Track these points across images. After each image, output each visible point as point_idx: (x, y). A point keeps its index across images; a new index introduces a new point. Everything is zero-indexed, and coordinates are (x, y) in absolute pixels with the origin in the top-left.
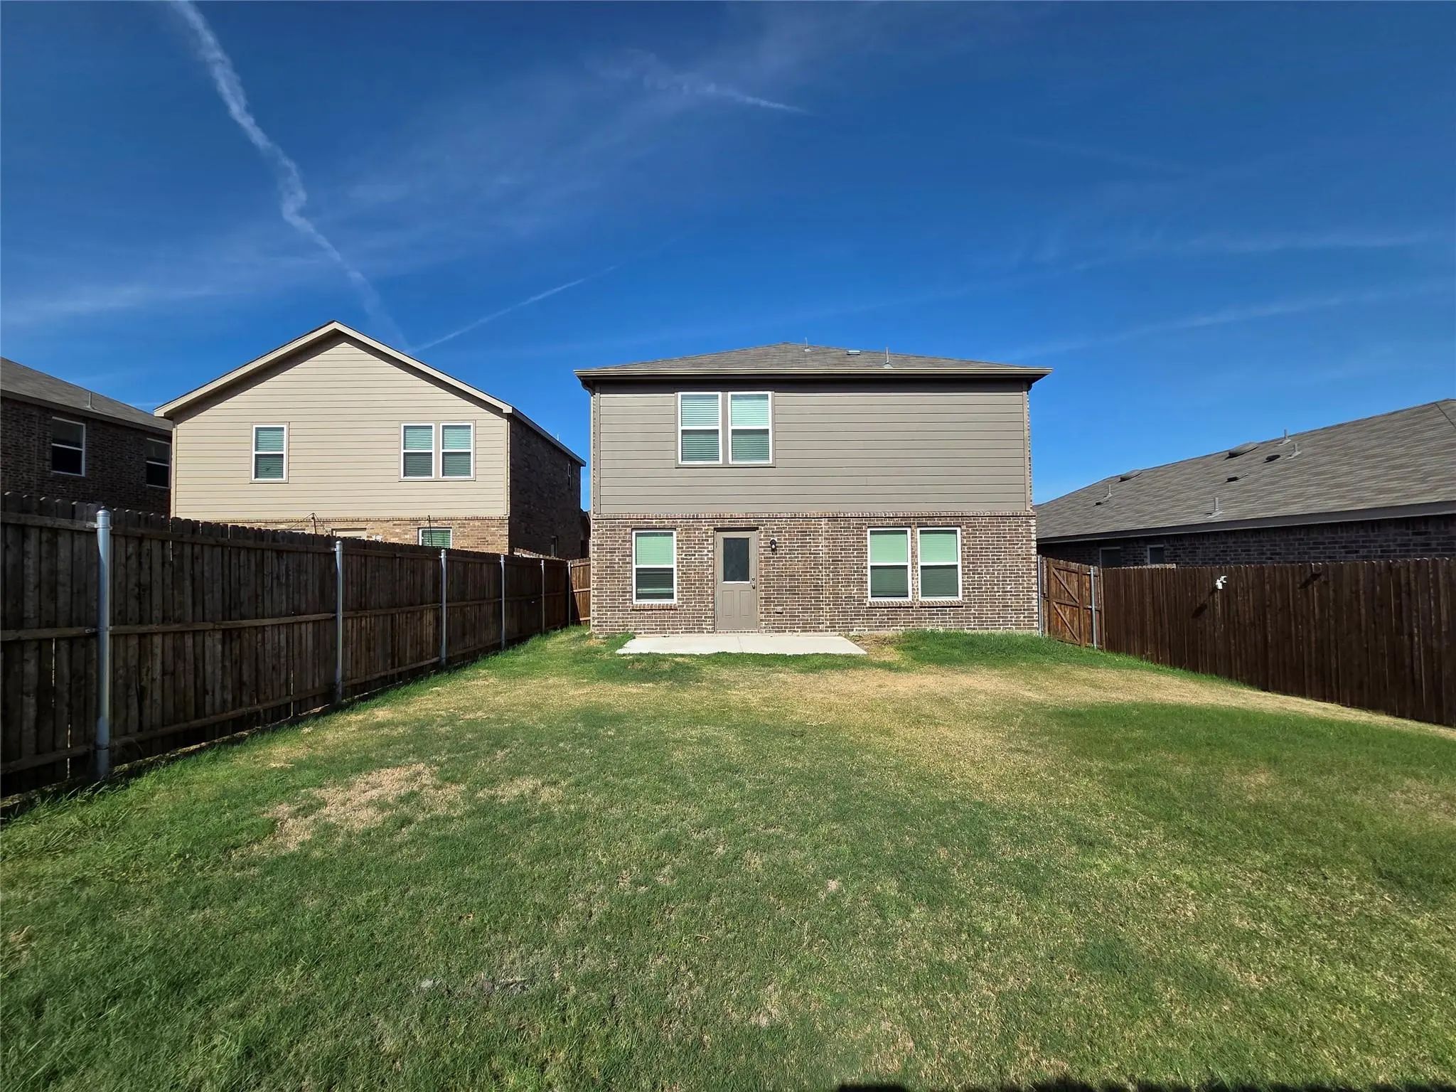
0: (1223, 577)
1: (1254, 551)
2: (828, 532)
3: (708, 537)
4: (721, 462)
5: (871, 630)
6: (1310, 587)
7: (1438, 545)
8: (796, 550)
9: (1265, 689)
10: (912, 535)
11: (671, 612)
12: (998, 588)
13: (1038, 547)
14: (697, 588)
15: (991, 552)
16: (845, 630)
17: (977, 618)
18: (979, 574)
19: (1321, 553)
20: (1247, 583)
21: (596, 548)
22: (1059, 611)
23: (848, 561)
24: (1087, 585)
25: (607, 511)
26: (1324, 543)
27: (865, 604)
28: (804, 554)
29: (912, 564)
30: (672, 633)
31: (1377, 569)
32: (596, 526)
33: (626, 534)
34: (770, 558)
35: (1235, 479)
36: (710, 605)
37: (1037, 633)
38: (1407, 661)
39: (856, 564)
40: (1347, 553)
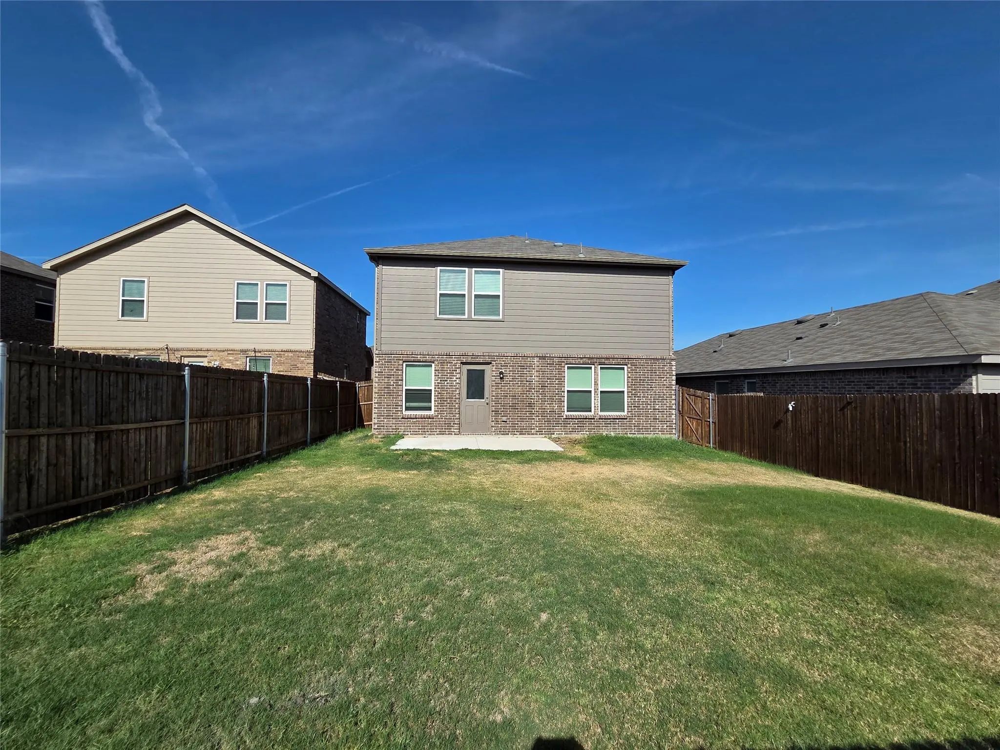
0: (793, 402)
1: (812, 385)
2: (539, 366)
3: (457, 368)
4: (466, 317)
5: (566, 434)
6: (846, 410)
7: (922, 385)
8: (517, 379)
9: (817, 475)
10: (595, 370)
11: (430, 420)
12: (651, 407)
13: (677, 380)
14: (448, 403)
15: (647, 382)
16: (549, 434)
17: (636, 426)
18: (638, 397)
19: (852, 388)
20: (808, 407)
21: (377, 374)
22: (689, 422)
23: (551, 386)
24: (707, 405)
25: (385, 348)
26: (854, 382)
27: (563, 416)
28: (522, 381)
29: (595, 389)
30: (430, 434)
31: (886, 399)
32: (378, 359)
33: (399, 365)
34: (499, 383)
35: (801, 338)
36: (457, 415)
37: (675, 437)
38: (903, 458)
39: (557, 389)
40: (868, 388)
